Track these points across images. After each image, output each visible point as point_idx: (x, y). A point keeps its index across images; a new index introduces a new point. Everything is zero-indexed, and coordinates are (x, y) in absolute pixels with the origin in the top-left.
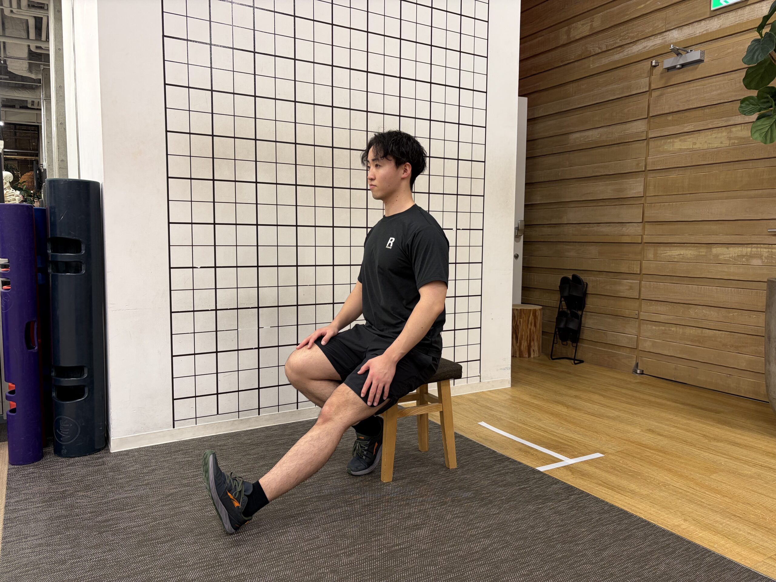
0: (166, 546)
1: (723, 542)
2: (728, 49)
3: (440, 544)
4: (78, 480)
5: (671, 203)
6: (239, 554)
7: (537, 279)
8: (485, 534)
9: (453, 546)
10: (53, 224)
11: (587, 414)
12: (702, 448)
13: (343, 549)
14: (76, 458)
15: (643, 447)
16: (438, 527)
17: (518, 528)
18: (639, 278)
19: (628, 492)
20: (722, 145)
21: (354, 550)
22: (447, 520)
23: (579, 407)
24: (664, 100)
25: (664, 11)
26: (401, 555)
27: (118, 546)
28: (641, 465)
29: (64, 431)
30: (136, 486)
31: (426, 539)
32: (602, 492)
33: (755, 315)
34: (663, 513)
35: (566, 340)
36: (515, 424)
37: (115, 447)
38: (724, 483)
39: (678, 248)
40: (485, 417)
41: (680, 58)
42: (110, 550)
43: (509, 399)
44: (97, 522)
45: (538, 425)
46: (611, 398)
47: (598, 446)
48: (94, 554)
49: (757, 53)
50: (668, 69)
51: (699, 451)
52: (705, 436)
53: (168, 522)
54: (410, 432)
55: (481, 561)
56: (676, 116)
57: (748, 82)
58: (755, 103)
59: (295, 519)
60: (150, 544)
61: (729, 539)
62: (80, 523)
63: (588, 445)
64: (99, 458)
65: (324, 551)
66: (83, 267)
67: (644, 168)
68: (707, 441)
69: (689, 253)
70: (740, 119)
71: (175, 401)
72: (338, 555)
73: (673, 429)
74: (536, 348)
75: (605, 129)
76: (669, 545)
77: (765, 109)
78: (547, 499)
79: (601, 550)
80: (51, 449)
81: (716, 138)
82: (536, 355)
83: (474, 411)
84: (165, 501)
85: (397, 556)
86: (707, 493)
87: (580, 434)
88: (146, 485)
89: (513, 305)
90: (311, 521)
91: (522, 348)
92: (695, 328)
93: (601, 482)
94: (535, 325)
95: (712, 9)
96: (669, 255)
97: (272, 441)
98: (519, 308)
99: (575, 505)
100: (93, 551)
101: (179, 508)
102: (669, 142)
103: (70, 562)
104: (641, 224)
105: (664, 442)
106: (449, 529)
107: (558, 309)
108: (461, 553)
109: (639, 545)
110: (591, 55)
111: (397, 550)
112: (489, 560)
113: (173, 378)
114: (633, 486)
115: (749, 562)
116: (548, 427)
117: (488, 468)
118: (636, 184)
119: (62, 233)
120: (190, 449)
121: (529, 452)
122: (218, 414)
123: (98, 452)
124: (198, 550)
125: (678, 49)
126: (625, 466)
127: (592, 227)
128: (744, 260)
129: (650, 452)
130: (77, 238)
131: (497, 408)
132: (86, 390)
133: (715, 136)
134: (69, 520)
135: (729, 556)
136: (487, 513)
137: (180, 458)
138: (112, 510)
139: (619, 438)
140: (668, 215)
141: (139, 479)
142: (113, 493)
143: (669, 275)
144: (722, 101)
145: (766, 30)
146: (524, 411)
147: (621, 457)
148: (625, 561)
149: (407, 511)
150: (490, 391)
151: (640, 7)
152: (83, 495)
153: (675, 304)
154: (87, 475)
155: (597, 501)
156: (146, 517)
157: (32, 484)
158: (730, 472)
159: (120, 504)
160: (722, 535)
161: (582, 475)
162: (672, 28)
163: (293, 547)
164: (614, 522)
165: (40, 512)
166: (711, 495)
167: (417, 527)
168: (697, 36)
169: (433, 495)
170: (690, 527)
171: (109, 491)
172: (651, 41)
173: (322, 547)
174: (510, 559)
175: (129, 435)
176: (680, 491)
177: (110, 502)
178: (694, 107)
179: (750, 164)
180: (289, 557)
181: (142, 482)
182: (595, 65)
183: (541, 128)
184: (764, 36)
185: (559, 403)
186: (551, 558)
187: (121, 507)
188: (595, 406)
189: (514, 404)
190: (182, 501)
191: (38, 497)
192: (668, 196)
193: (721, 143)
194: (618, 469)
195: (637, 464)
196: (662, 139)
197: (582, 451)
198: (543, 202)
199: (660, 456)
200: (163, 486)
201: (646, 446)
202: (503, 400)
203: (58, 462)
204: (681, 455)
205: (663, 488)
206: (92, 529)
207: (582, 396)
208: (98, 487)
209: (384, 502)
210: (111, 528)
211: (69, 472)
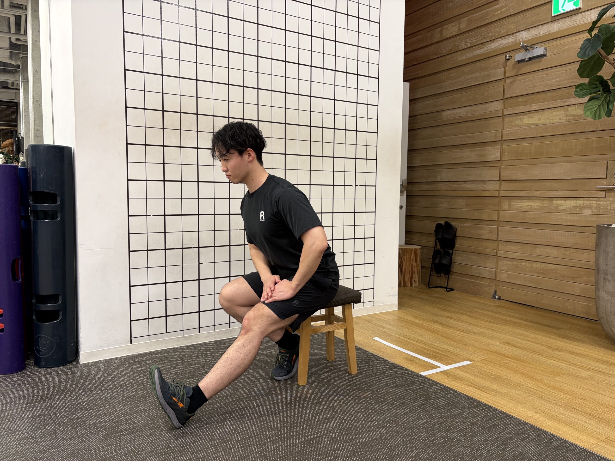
0: (128, 437)
1: (565, 429)
2: (565, 46)
3: (346, 433)
4: (55, 386)
5: (522, 166)
6: (186, 443)
7: (417, 225)
8: (381, 425)
9: (357, 434)
10: (35, 181)
11: (457, 330)
12: (548, 357)
13: (270, 438)
14: (52, 369)
15: (502, 356)
16: (344, 420)
17: (407, 420)
18: (497, 224)
19: (492, 391)
20: (561, 121)
21: (278, 439)
22: (351, 415)
23: (451, 325)
24: (516, 86)
25: (515, 16)
26: (316, 443)
27: (89, 438)
28: (501, 370)
29: (42, 347)
30: (102, 390)
31: (335, 429)
32: (471, 391)
33: (586, 253)
34: (519, 407)
35: (440, 273)
36: (402, 339)
37: (83, 359)
38: (565, 383)
39: (527, 201)
40: (378, 334)
41: (528, 53)
42: (82, 442)
43: (397, 319)
44: (71, 419)
45: (420, 340)
46: (476, 318)
47: (467, 355)
48: (69, 445)
49: (588, 50)
50: (519, 62)
51: (545, 359)
52: (549, 347)
53: (128, 419)
54: (320, 345)
55: (379, 446)
56: (525, 98)
57: (581, 72)
58: (587, 88)
59: (231, 415)
60: (115, 436)
61: (571, 426)
62: (57, 420)
63: (459, 355)
64: (71, 368)
65: (254, 440)
66: (59, 215)
67: (500, 138)
68: (551, 351)
69: (535, 204)
70: (574, 101)
71: (132, 322)
72: (265, 443)
73: (525, 342)
74: (417, 279)
75: (470, 108)
76: (524, 431)
77: (595, 93)
78: (428, 397)
79: (472, 436)
80: (32, 361)
81: (556, 115)
82: (417, 284)
83: (370, 329)
84: (126, 402)
85: (312, 443)
86: (552, 391)
87: (453, 347)
88: (110, 389)
89: (399, 246)
90: (243, 417)
91: (406, 279)
92: (540, 263)
93: (470, 383)
94: (416, 261)
95: (553, 15)
96: (520, 206)
97: (210, 353)
98: (403, 248)
99: (451, 402)
100: (68, 442)
101: (137, 407)
102: (519, 118)
103: (50, 451)
104: (498, 182)
105: (518, 352)
106: (353, 422)
107: (433, 248)
108: (362, 440)
109: (501, 433)
110: (459, 50)
111: (312, 439)
112: (384, 446)
113: (130, 304)
114: (495, 386)
115: (586, 444)
116: (427, 341)
117: (383, 373)
118: (494, 151)
119: (41, 188)
120: (144, 361)
121: (413, 361)
122: (166, 332)
123: (70, 363)
124: (153, 440)
125: (526, 46)
126: (489, 371)
127: (460, 184)
128: (578, 210)
129: (507, 360)
130: (54, 192)
131: (387, 326)
132: (61, 313)
133: (555, 114)
134: (48, 418)
135: (571, 440)
136: (382, 409)
137: (137, 368)
138: (83, 410)
139: (483, 349)
140: (519, 175)
141: (104, 385)
142: (83, 396)
143: (520, 221)
144: (561, 87)
145: (595, 32)
146: (408, 329)
147: (485, 364)
148: (490, 445)
149: (319, 408)
150: (382, 313)
151: (496, 13)
152: (58, 398)
153: (525, 244)
154: (62, 382)
155: (468, 398)
156: (111, 415)
157: (17, 389)
158: (569, 375)
159: (89, 405)
160: (565, 424)
161: (455, 378)
162: (522, 30)
163: (229, 438)
164: (481, 414)
165: (25, 411)
166: (556, 393)
167: (327, 420)
168: (541, 36)
169: (339, 395)
170: (540, 418)
171: (80, 395)
172: (505, 40)
173: (252, 437)
174: (401, 444)
175: (95, 349)
176: (532, 390)
177: (81, 403)
178: (539, 91)
179: (583, 136)
180: (226, 445)
181: (106, 387)
182: (462, 58)
183: (420, 106)
184: (594, 37)
185: (435, 322)
186: (433, 443)
187: (90, 407)
188: (464, 324)
189: (400, 323)
190: (139, 402)
191: (22, 400)
192: (519, 160)
193: (560, 119)
194: (483, 373)
195: (498, 369)
196: (514, 116)
197: (455, 360)
198: (421, 165)
199: (515, 363)
200: (123, 390)
201: (504, 355)
202: (392, 320)
203: (38, 372)
204: (531, 362)
205: (519, 388)
206: (67, 425)
207: (453, 316)
208: (71, 391)
209: (301, 401)
210: (82, 424)
211: (47, 379)
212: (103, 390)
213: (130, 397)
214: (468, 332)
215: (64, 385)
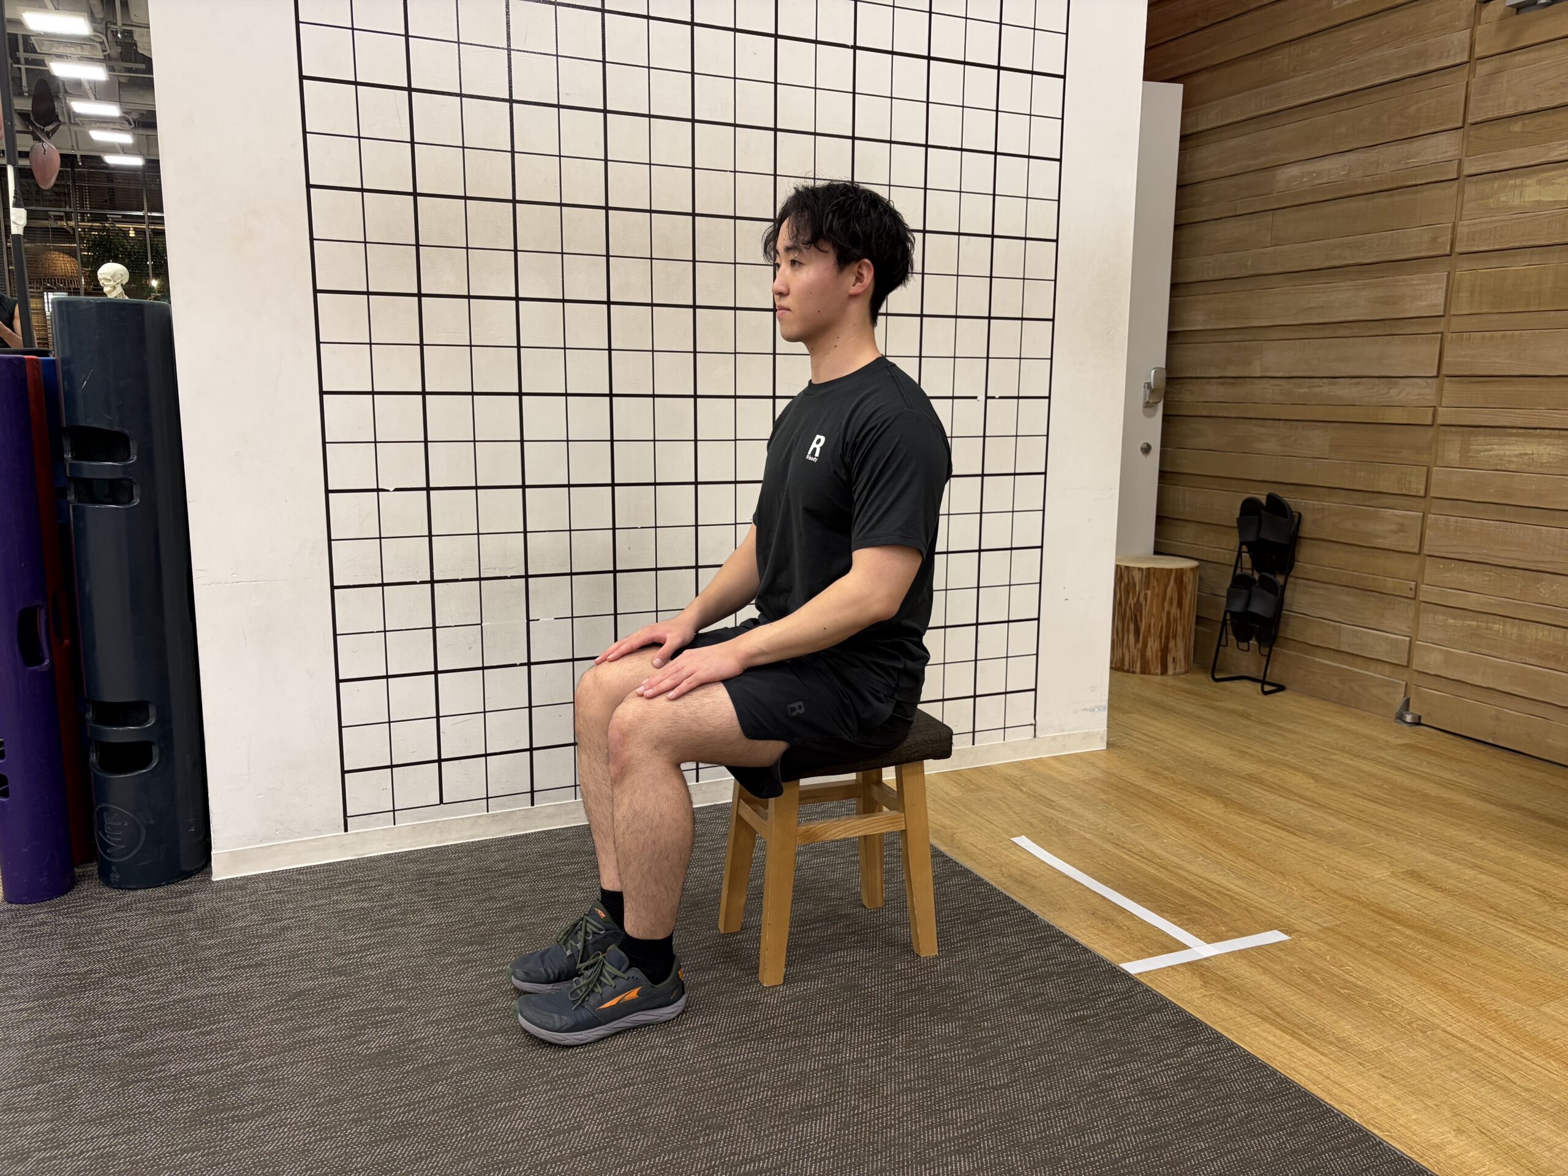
4: (124, 947)
5: (1508, 333)
6: (395, 1161)
7: (1191, 499)
8: (962, 1143)
10: (70, 397)
11: (1267, 823)
12: (1533, 928)
13: (630, 1163)
14: (139, 892)
15: (1389, 918)
17: (1045, 1131)
18: (1423, 505)
19: (1331, 1043)
22: (883, 1097)
23: (1253, 806)
24: (1505, 84)
27: (150, 1120)
28: (1376, 970)
32: (1265, 1039)
34: (1407, 1108)
35: (1246, 640)
36: (1096, 845)
37: (221, 869)
39: (1520, 439)
40: (1031, 825)
42: (129, 1131)
43: (1097, 779)
45: (1147, 850)
46: (1334, 784)
47: (1280, 912)
48: (92, 1138)
50: (1519, 8)
51: (1523, 936)
52: (1544, 895)
56: (1531, 123)
60: (217, 1120)
62: (92, 1055)
63: (1256, 907)
64: (188, 892)
66: (136, 491)
67: (1448, 247)
68: (1547, 908)
69: (1545, 450)
71: (346, 775)
73: (1470, 873)
74: (1181, 656)
75: (1361, 156)
78: (1131, 1051)
80: (93, 868)
82: (1180, 669)
86: (1526, 1054)
87: (1243, 878)
88: (257, 965)
91: (1149, 653)
92: (1548, 627)
93: (1268, 1011)
94: (1180, 605)
96: (1498, 455)
98: (1144, 566)
99: (1196, 1073)
100: (94, 1131)
101: (305, 1029)
102: (1512, 186)
103: (38, 1156)
104: (1434, 380)
105: (1443, 908)
106: (882, 1123)
107: (1232, 570)
113: (340, 727)
114: (1346, 1028)
116: (1168, 856)
117: (1013, 958)
118: (1427, 287)
119: (89, 417)
120: (372, 880)
121: (1112, 921)
122: (441, 802)
123: (186, 878)
126: (1338, 971)
127: (1320, 386)
129: (1403, 934)
130: (119, 429)
131: (1064, 802)
132: (155, 751)
134: (71, 1047)
136: (980, 1084)
137: (348, 901)
138: (167, 1027)
139: (1335, 892)
140: (1499, 361)
141: (247, 950)
143: (1493, 501)
146: (1123, 813)
147: (1330, 945)
149: (795, 1068)
150: (1057, 758)
152: (121, 986)
153: (1503, 569)
154: (147, 935)
155: (1250, 1065)
156: (230, 1049)
157: (30, 952)
161: (1227, 989)
163: (517, 1152)
164: (1281, 1127)
165: (23, 1021)
166: (1536, 1060)
167: (809, 1112)
170: (1468, 1152)
175: (249, 845)
176: (1461, 1046)
181: (250, 959)
183: (1207, 155)
185: (1207, 791)
187: (187, 1021)
188: (1291, 803)
189: (1104, 791)
190: (316, 1012)
191: (31, 985)
192: (1504, 316)
194: (1317, 976)
195: (1366, 965)
196: (1496, 179)
197: (1239, 923)
198: (1208, 327)
199: (1426, 945)
200: (290, 971)
201: (1395, 917)
202: (1083, 782)
203: (99, 899)
204: (1478, 945)
205: (1420, 1037)
206: (111, 1073)
207: (1264, 776)
208: (159, 965)
209: (752, 1040)
210: (150, 1074)
211: (114, 924)
212: (238, 969)
213: (301, 993)
214: (1299, 830)
215: (148, 946)
